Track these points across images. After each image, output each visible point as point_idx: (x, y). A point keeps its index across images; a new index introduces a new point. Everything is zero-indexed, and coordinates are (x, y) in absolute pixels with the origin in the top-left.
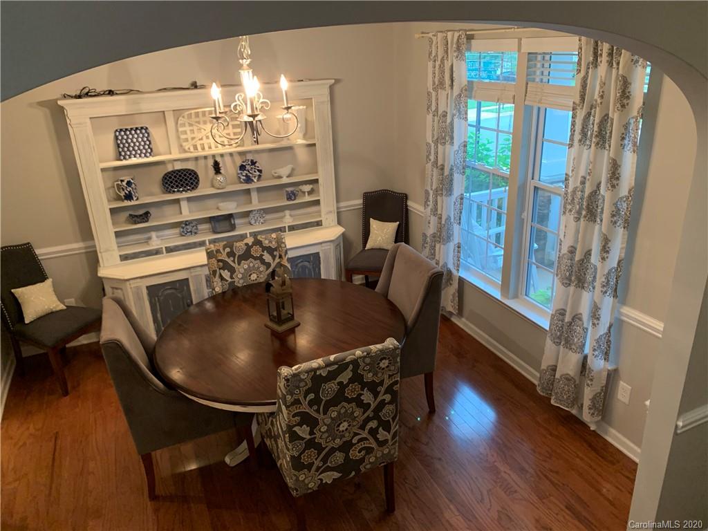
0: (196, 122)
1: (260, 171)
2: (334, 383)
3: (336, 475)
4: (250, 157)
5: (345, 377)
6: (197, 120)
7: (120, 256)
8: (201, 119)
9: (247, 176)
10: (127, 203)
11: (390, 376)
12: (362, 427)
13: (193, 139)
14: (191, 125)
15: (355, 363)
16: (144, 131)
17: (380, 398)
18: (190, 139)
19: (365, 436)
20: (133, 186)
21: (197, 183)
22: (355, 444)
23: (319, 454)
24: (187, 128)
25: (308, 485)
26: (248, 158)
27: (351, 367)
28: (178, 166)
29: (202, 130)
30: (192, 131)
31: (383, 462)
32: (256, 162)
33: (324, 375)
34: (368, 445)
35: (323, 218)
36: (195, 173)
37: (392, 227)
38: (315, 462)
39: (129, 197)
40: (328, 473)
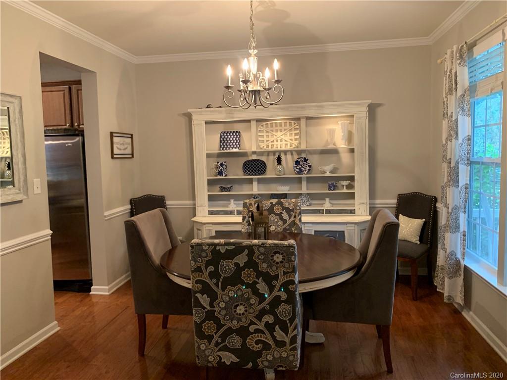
0: (271, 130)
1: (310, 166)
2: (231, 262)
3: (235, 359)
4: (304, 156)
5: (242, 259)
6: (272, 129)
7: (209, 211)
8: (274, 128)
9: (300, 169)
10: (219, 177)
11: (285, 273)
12: (259, 317)
13: (267, 141)
14: (267, 132)
15: (250, 248)
16: (238, 134)
17: (275, 293)
18: (265, 141)
19: (261, 328)
20: (224, 166)
21: (265, 170)
22: (252, 333)
23: (218, 330)
24: (265, 134)
25: (208, 356)
26: (302, 156)
27: (246, 252)
28: (254, 157)
29: (274, 136)
30: (268, 136)
31: (282, 367)
32: (308, 159)
33: (223, 251)
34: (264, 339)
35: (356, 208)
36: (264, 163)
37: (417, 223)
38: (215, 336)
39: (220, 173)
40: (227, 353)
